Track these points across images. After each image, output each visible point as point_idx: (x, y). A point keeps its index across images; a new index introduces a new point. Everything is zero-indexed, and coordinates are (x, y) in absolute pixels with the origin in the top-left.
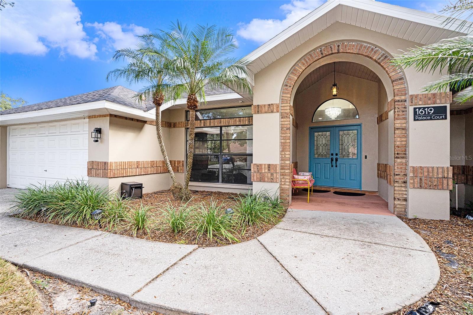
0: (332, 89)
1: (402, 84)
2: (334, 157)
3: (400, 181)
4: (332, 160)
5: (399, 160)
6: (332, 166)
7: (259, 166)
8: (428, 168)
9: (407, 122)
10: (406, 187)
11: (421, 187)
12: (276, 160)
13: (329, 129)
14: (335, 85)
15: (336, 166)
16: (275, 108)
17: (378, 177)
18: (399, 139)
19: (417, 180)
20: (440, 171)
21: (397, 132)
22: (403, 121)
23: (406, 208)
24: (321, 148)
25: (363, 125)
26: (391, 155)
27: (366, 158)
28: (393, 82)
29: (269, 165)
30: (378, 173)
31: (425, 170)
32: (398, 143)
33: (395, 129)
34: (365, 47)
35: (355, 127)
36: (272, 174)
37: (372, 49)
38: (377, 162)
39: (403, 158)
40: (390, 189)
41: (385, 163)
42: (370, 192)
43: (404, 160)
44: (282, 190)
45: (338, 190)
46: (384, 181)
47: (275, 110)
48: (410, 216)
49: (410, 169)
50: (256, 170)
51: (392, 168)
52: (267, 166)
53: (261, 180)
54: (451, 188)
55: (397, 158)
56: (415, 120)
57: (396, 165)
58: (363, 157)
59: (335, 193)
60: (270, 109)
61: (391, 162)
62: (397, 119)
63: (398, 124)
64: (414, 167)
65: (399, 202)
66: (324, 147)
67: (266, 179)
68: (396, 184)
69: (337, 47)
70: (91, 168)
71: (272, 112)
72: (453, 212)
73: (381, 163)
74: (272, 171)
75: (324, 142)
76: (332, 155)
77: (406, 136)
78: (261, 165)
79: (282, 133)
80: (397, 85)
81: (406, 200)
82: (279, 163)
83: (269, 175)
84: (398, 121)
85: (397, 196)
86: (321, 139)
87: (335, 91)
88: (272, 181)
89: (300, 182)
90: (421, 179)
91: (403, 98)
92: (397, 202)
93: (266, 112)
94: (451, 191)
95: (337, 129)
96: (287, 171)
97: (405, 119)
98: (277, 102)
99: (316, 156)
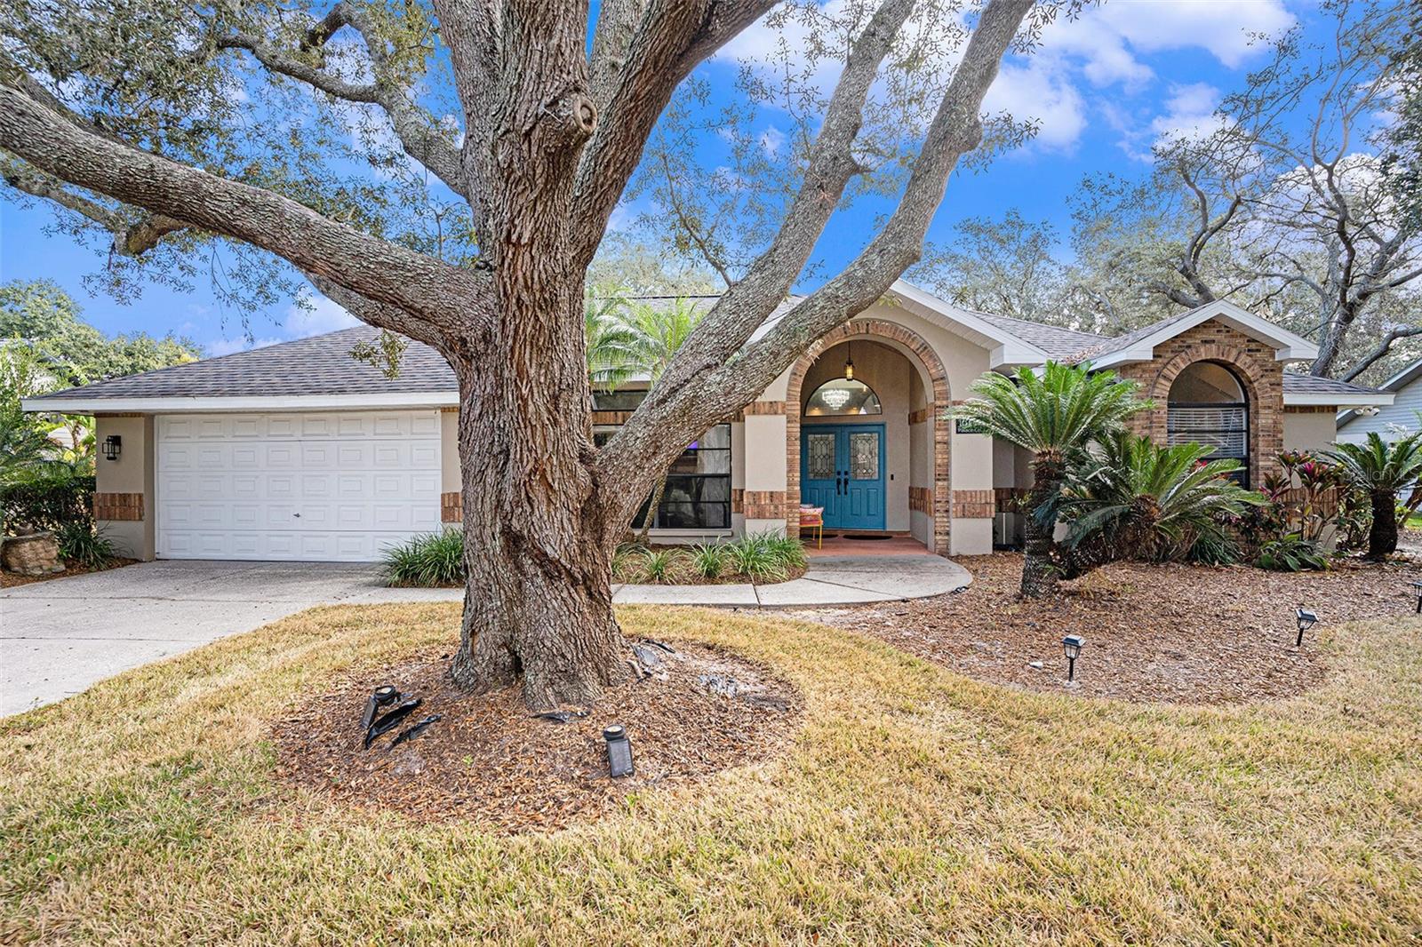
0: (845, 369)
1: (944, 384)
2: (843, 477)
3: (942, 510)
4: (839, 482)
5: (940, 483)
6: (839, 493)
7: (756, 495)
8: (971, 492)
9: (949, 435)
10: (948, 517)
11: (964, 516)
12: (782, 487)
13: (833, 429)
14: (850, 363)
15: (846, 493)
16: (780, 407)
17: (911, 508)
18: (940, 456)
19: (960, 507)
20: (983, 495)
21: (938, 446)
22: (945, 433)
23: (948, 543)
24: (819, 460)
25: (888, 427)
26: (931, 477)
27: (892, 478)
28: (933, 381)
29: (772, 493)
30: (910, 503)
31: (969, 495)
32: (939, 461)
33: (936, 443)
34: (901, 331)
35: (876, 428)
36: (776, 507)
37: (910, 335)
38: (908, 485)
39: (944, 480)
40: (931, 521)
41: (921, 486)
42: (898, 533)
43: (945, 483)
44: (789, 529)
45: (850, 534)
46: (919, 514)
47: (780, 412)
48: (953, 553)
49: (952, 495)
50: (752, 501)
51: (932, 494)
52: (768, 495)
53: (760, 515)
54: (993, 515)
55: (939, 480)
56: (958, 432)
57: (936, 490)
58: (889, 477)
59: (846, 537)
60: (773, 409)
61: (930, 485)
62: (939, 430)
63: (940, 436)
64: (956, 492)
65: (940, 537)
66: (824, 460)
67: (767, 515)
68: (937, 514)
69: (865, 326)
70: (452, 504)
71: (776, 413)
72: (997, 547)
73: (915, 486)
74: (776, 502)
75: (824, 452)
76: (839, 473)
77: (948, 452)
78: (759, 493)
79: (788, 445)
80: (938, 385)
81: (948, 534)
82: (785, 490)
83: (772, 507)
84: (939, 433)
85: (939, 529)
86: (819, 446)
87: (849, 372)
88: (776, 516)
89: (808, 518)
90: (964, 507)
91: (945, 403)
92: (938, 537)
93: (766, 414)
94: (994, 519)
95: (848, 430)
96: (796, 502)
97: (947, 429)
98: (783, 398)
99: (811, 476)
